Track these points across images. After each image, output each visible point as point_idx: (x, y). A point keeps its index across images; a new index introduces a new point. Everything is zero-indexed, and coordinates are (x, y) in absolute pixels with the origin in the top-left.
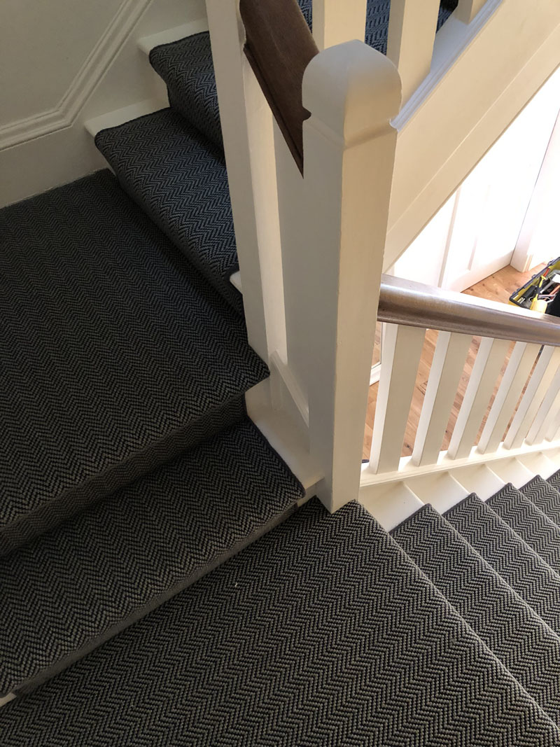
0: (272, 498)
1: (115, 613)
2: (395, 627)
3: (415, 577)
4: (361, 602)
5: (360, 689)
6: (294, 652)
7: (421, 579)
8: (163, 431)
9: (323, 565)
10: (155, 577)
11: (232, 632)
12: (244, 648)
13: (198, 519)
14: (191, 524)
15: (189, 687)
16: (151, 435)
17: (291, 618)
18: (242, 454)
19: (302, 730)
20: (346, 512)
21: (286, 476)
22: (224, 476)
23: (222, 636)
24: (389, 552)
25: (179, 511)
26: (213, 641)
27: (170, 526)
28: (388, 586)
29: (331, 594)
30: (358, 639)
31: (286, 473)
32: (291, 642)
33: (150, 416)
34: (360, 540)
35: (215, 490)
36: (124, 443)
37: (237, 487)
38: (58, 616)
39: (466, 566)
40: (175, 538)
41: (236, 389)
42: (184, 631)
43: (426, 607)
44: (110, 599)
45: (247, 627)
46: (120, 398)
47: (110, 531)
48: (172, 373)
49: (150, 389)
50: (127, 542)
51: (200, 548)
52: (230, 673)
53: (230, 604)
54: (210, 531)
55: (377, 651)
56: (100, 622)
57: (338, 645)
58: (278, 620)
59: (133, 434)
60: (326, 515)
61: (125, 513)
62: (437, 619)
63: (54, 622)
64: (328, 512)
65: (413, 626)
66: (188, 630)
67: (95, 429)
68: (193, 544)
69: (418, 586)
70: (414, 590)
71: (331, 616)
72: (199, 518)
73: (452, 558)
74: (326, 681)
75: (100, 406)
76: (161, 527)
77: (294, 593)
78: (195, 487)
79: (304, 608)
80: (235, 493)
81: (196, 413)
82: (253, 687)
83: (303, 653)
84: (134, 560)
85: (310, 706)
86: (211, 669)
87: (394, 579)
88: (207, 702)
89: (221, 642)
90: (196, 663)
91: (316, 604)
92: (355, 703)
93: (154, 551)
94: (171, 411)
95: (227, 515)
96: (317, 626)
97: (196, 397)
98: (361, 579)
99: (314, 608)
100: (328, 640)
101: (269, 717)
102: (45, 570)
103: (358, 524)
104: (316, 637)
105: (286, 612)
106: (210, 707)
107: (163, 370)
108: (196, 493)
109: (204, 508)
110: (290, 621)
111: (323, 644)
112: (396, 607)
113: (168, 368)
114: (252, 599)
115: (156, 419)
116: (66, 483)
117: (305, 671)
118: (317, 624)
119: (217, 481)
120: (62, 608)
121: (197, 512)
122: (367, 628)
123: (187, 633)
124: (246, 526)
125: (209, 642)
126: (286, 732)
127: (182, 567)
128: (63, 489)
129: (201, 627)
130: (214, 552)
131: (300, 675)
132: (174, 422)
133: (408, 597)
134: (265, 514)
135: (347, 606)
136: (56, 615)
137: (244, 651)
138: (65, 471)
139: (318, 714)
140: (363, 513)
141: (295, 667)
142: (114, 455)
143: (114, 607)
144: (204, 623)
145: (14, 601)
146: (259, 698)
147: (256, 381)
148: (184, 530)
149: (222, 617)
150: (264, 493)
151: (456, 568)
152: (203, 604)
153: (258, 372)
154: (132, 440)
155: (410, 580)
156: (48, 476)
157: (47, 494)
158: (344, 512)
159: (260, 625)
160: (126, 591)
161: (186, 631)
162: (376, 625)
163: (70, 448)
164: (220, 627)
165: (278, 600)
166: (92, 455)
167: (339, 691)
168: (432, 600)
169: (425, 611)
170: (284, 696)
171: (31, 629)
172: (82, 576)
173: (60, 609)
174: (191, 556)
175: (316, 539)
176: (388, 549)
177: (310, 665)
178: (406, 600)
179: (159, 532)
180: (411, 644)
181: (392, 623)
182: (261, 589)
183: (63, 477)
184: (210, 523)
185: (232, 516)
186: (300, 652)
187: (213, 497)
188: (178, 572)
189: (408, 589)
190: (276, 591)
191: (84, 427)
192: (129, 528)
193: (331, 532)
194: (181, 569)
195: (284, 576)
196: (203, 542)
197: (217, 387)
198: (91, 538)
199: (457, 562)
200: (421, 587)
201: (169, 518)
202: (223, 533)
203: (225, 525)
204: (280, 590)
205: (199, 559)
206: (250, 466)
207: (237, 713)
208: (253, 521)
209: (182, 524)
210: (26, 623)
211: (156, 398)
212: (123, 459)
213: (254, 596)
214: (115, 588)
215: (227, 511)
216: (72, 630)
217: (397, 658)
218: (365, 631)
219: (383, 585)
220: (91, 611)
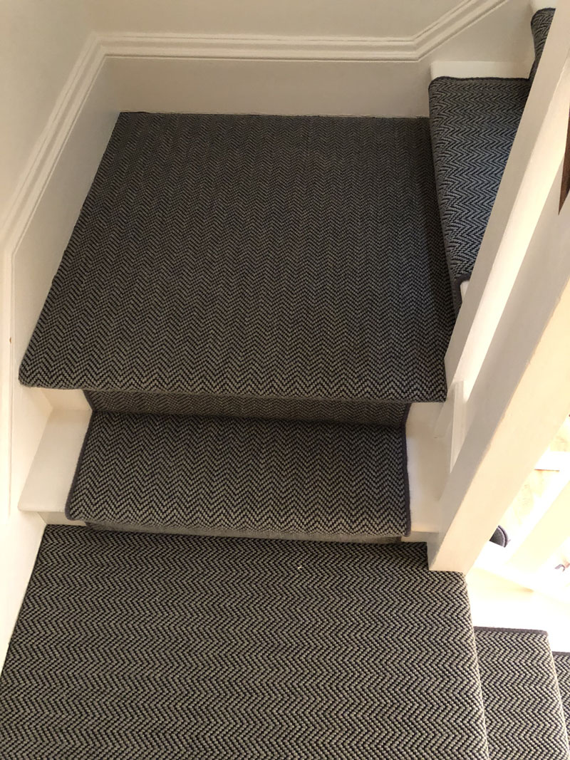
0: (374, 517)
1: (183, 517)
2: (415, 719)
3: (469, 690)
4: (398, 670)
5: (342, 744)
6: (308, 663)
7: (474, 697)
8: (309, 392)
9: (387, 609)
10: (230, 512)
11: (269, 604)
12: (269, 625)
13: (297, 488)
14: (289, 488)
15: (206, 621)
16: (298, 389)
17: (325, 632)
18: (373, 458)
19: (269, 733)
20: (445, 579)
21: (401, 506)
22: (345, 466)
23: (259, 601)
24: (460, 647)
25: (286, 470)
26: (250, 599)
27: (271, 478)
28: (435, 676)
29: (376, 641)
30: (372, 700)
31: (404, 503)
32: (311, 652)
33: (307, 372)
34: (440, 613)
35: (328, 473)
36: (271, 381)
37: (349, 484)
38: (142, 488)
39: (541, 720)
40: (268, 490)
41: (400, 395)
42: (233, 572)
43: (460, 726)
44: (186, 504)
45: (284, 610)
46: (294, 340)
47: (223, 448)
48: (352, 345)
49: (324, 347)
50: (229, 466)
51: (282, 514)
52: (244, 636)
53: (283, 580)
54: (300, 506)
55: (382, 724)
56: (167, 516)
57: (350, 689)
58: (313, 626)
59: (283, 378)
60: (424, 567)
61: (244, 441)
62: (461, 746)
63: (136, 490)
64: (427, 565)
65: (434, 732)
66: (237, 574)
67: (257, 355)
68: (278, 506)
69: (466, 701)
70: (459, 700)
71: (362, 659)
72: (299, 487)
73: (532, 701)
74: (318, 711)
75: (274, 337)
76: (263, 473)
77: (344, 613)
78: (313, 458)
79: (344, 633)
80: (343, 488)
81: (349, 394)
82: (255, 663)
83: (315, 670)
84: (224, 485)
85: (289, 719)
86: (232, 620)
87: (446, 675)
88: (211, 643)
89: (255, 605)
90: (224, 606)
91: (356, 638)
92: (329, 751)
93: (244, 489)
94: (328, 379)
95: (324, 502)
96: (344, 658)
97: (358, 380)
98: (414, 649)
99: (352, 640)
100: (344, 678)
101: (250, 698)
102: (156, 445)
103: (449, 598)
104: (336, 666)
105: (325, 624)
106: (211, 650)
107: (347, 338)
108: (311, 465)
109: (309, 483)
110: (323, 634)
111: (338, 677)
112: (429, 701)
113: (353, 338)
114: (305, 590)
115: (310, 377)
116: (206, 386)
117: (306, 687)
118: (346, 656)
119: (335, 467)
120: (148, 484)
121: (301, 481)
122: (387, 696)
123: (234, 576)
124: (333, 524)
125: (246, 597)
126: (255, 722)
127: (257, 519)
128: (201, 389)
129: (247, 580)
130: (291, 526)
131: (299, 687)
132: (323, 390)
133: (449, 702)
134: (357, 526)
135: (383, 663)
136: (140, 486)
137: (267, 627)
138: (211, 375)
139: (291, 731)
140: (461, 591)
141: (300, 675)
142: (257, 386)
143: (185, 513)
144: (253, 578)
145: (121, 454)
146: (253, 676)
147: (427, 399)
148: (279, 489)
149: (269, 585)
150: (369, 506)
151: (528, 714)
152: (262, 562)
153: (433, 391)
154: (279, 383)
155: (462, 689)
156: (196, 371)
157: (187, 385)
158: (442, 577)
159: (296, 617)
160: (201, 506)
161: (234, 574)
162: (398, 702)
163: (228, 358)
164: (262, 592)
165: (326, 608)
166: (240, 375)
167: (322, 728)
168: (471, 725)
169: (455, 728)
170: (274, 692)
171: (118, 484)
172: (178, 470)
173: (147, 483)
174: (270, 516)
175: (398, 581)
176: (461, 643)
177: (314, 685)
178: (444, 704)
179: (259, 476)
180: (418, 746)
181: (414, 712)
182: (318, 587)
183: (207, 379)
184: (304, 499)
185: (328, 507)
186: (313, 667)
187: (322, 478)
188: (251, 521)
189: (454, 695)
190: (330, 599)
191: (250, 347)
192: (238, 456)
193: (417, 586)
194: (255, 520)
195: (346, 592)
196: (288, 511)
197: (384, 382)
198: (205, 443)
199: (534, 710)
200: (468, 703)
201: (275, 470)
202: (309, 516)
203: (316, 509)
204: (334, 601)
205: (275, 523)
206: (374, 474)
207: (228, 672)
208: (343, 525)
209: (281, 483)
210: (118, 476)
211: (323, 359)
212: (263, 394)
213: (308, 588)
214: (195, 497)
215: (326, 499)
216: (144, 507)
217: (396, 747)
218: (383, 698)
219: (431, 672)
220: (166, 502)
